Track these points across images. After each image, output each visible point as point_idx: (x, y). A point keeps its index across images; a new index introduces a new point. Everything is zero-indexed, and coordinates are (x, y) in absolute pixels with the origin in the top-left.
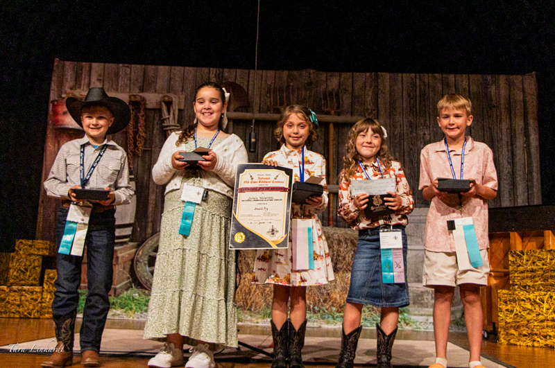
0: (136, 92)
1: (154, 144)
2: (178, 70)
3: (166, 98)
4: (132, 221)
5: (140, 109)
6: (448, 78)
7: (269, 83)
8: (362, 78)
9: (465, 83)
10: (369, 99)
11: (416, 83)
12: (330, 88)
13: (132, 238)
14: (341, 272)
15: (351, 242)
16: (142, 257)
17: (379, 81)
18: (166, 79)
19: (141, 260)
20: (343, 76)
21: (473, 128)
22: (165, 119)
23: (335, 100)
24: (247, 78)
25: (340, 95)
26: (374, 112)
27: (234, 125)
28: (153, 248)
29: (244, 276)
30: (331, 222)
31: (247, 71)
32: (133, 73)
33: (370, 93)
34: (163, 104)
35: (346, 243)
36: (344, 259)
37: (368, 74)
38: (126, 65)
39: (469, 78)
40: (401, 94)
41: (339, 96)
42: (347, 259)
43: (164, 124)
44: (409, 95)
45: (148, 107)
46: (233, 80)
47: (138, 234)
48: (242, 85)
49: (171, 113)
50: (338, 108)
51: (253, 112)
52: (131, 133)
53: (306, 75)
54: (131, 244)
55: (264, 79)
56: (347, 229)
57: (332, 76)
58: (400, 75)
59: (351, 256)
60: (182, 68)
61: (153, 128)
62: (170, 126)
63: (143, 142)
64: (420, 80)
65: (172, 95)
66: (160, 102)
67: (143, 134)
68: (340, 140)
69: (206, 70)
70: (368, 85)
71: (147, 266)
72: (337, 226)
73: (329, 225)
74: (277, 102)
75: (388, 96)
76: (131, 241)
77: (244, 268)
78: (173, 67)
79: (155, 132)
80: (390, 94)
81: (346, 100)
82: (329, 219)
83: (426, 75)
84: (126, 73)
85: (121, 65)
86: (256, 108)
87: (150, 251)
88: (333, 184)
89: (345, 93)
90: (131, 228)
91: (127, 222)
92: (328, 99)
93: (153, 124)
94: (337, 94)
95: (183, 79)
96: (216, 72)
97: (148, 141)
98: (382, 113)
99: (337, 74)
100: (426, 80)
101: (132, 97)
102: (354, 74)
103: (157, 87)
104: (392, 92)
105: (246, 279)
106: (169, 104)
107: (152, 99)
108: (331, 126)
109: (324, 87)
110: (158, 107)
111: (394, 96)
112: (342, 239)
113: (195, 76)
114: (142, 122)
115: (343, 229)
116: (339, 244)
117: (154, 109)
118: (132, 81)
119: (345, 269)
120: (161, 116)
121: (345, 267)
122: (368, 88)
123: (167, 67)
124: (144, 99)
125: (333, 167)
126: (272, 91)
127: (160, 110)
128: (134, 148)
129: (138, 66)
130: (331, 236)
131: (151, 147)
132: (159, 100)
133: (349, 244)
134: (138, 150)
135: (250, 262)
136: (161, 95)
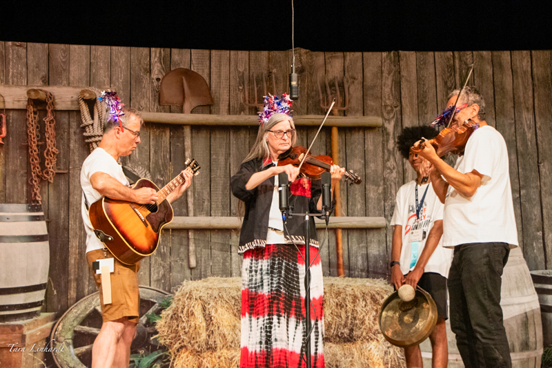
0: (38, 84)
1: (72, 163)
2: (101, 51)
3: (87, 96)
4: (45, 281)
5: (46, 112)
6: (500, 57)
7: (241, 69)
8: (376, 59)
9: (526, 64)
10: (387, 90)
11: (454, 66)
12: (330, 77)
13: (46, 305)
14: (359, 342)
15: (372, 298)
16: (63, 334)
17: (402, 63)
18: (84, 64)
19: (62, 339)
20: (348, 58)
21: (540, 129)
22: (88, 126)
23: (338, 93)
24: (208, 63)
25: (346, 86)
26: (395, 109)
27: (192, 133)
28: (79, 319)
29: (219, 354)
30: (341, 270)
31: (206, 52)
32: (30, 57)
33: (389, 82)
34: (82, 103)
35: (364, 300)
36: (363, 323)
37: (384, 54)
38: (18, 43)
39: (531, 55)
40: (433, 82)
41: (343, 86)
42: (367, 322)
43: (85, 134)
44: (446, 83)
45: (59, 107)
46: (186, 67)
47: (55, 300)
48: (200, 73)
49: (96, 117)
50: (344, 104)
51: (218, 113)
52: (36, 148)
53: (295, 57)
54: (44, 315)
55: (232, 64)
56: (365, 280)
57: (331, 57)
58: (431, 53)
59: (372, 318)
60: (108, 48)
61: (69, 140)
62: (94, 136)
63: (54, 162)
64: (460, 60)
65: (94, 90)
66: (78, 101)
67: (54, 150)
68: (348, 152)
69: (145, 51)
70: (385, 69)
71: (71, 347)
72: (350, 275)
73: (338, 275)
74: (254, 98)
75: (415, 85)
76: (45, 310)
77: (218, 342)
78: (93, 47)
79: (72, 146)
80: (418, 83)
81: (355, 92)
82: (338, 266)
83: (469, 53)
84: (19, 57)
85: (10, 43)
86: (223, 107)
87: (75, 324)
88: (343, 216)
89: (353, 82)
90: (44, 291)
91: (37, 283)
92: (329, 92)
93: (69, 133)
94: (342, 85)
95: (111, 65)
96: (160, 53)
97: (63, 160)
98: (407, 110)
99: (340, 54)
100: (469, 61)
101: (32, 93)
102: (366, 54)
103: (71, 78)
104: (420, 80)
105: (222, 358)
106: (91, 103)
107: (64, 95)
108: (335, 131)
109: (321, 73)
110: (74, 108)
111: (424, 85)
112: (358, 294)
113: (129, 62)
114: (50, 131)
115: (359, 280)
116: (354, 302)
117: (69, 112)
118: (31, 68)
119: (365, 338)
120: (80, 122)
121: (364, 334)
122: (385, 74)
123: (84, 47)
124: (51, 96)
125: (341, 190)
126: (246, 82)
127: (78, 112)
128: (42, 170)
129: (38, 45)
130: (341, 290)
131: (69, 170)
132: (75, 97)
133: (368, 302)
134: (47, 173)
135: (226, 333)
136: (79, 90)
